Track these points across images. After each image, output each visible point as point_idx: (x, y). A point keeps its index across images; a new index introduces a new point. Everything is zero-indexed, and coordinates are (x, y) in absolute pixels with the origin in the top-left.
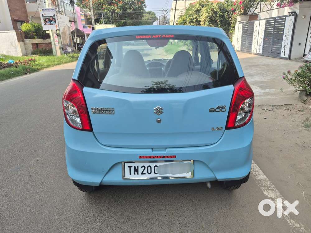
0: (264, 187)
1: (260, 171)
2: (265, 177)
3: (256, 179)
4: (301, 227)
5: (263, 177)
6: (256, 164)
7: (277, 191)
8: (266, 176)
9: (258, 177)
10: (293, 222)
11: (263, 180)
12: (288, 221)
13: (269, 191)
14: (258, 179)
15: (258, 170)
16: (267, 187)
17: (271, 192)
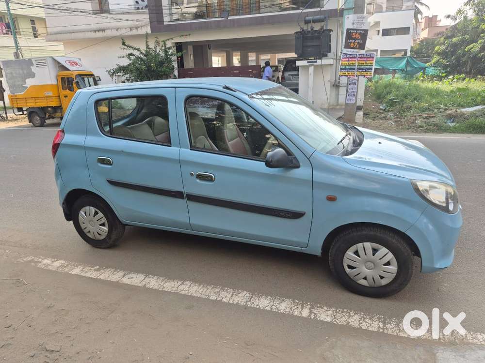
0: (67, 265)
1: (83, 274)
2: (73, 273)
3: (80, 265)
4: (23, 260)
5: (76, 271)
6: (96, 278)
7: (54, 270)
8: (74, 275)
9: (81, 268)
10: (30, 259)
11: (72, 269)
12: (33, 257)
13: (61, 265)
14: (79, 267)
15: (87, 274)
16: (65, 267)
17: (59, 266)
